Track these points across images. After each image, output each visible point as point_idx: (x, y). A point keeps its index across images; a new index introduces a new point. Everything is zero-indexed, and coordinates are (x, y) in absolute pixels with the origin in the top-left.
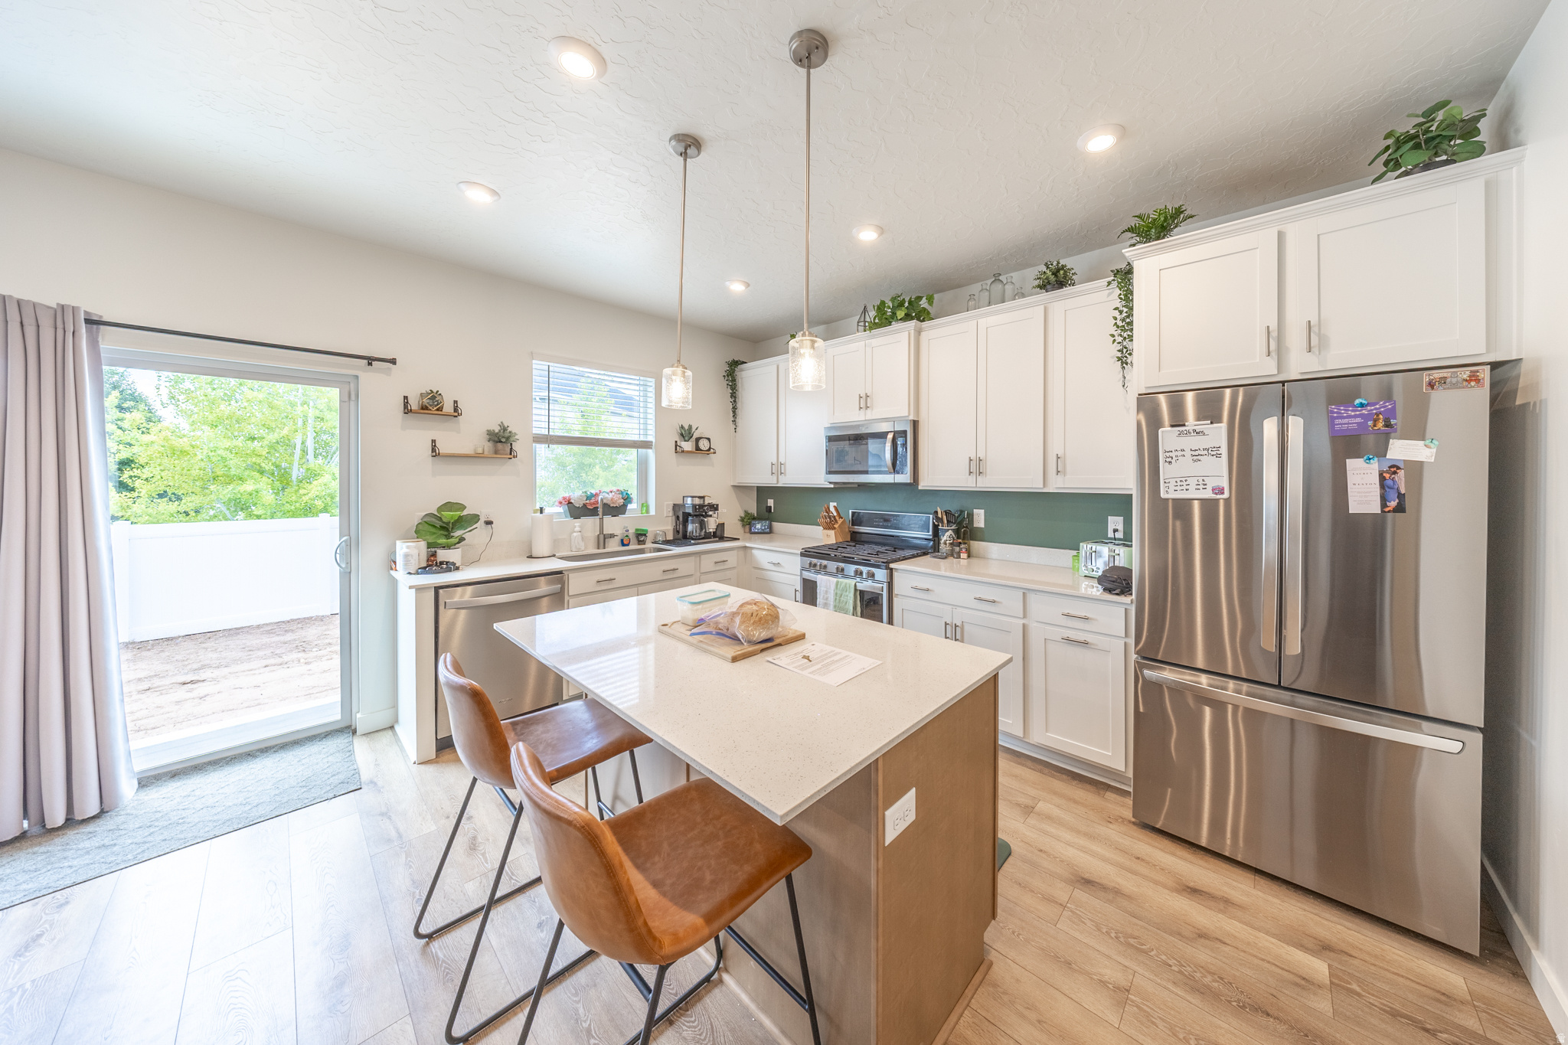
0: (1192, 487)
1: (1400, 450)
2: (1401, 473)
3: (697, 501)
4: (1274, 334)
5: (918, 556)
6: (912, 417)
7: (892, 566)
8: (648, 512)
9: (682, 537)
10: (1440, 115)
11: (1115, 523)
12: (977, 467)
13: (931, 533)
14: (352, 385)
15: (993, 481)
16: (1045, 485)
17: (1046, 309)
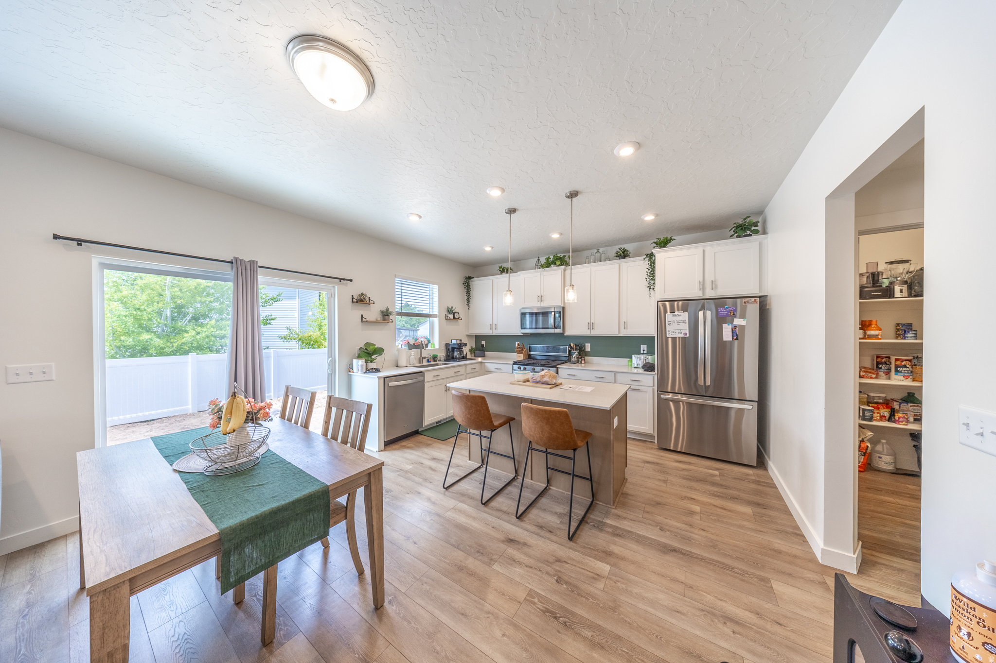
0: (677, 333)
1: (738, 321)
2: (737, 328)
3: (459, 342)
4: (702, 283)
5: (564, 363)
6: (562, 306)
7: (558, 366)
8: (434, 347)
9: (450, 358)
10: (748, 219)
11: (644, 347)
12: (591, 326)
13: (568, 354)
14: (332, 291)
15: (597, 332)
16: (619, 333)
17: (619, 265)
